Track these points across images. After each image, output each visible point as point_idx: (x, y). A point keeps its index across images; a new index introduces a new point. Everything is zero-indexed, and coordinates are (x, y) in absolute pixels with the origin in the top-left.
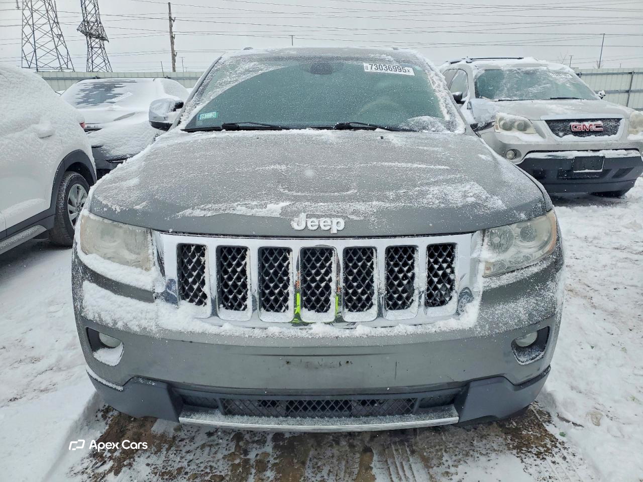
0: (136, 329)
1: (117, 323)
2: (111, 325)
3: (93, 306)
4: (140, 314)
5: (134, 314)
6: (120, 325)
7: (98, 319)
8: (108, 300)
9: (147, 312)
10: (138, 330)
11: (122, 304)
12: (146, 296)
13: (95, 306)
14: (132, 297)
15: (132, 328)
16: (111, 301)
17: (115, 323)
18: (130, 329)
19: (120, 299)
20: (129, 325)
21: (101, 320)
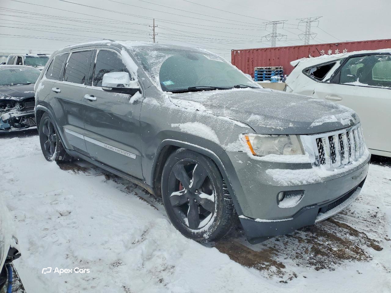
0: (313, 182)
1: (303, 182)
2: (300, 184)
3: (284, 179)
4: (310, 175)
5: (308, 176)
6: (305, 183)
7: (291, 184)
8: (291, 173)
9: (312, 173)
10: (314, 182)
11: (300, 173)
12: (307, 166)
13: (285, 179)
14: (302, 169)
15: (310, 182)
16: (293, 174)
17: (302, 183)
18: (309, 182)
19: (297, 171)
20: (309, 181)
21: (293, 184)
